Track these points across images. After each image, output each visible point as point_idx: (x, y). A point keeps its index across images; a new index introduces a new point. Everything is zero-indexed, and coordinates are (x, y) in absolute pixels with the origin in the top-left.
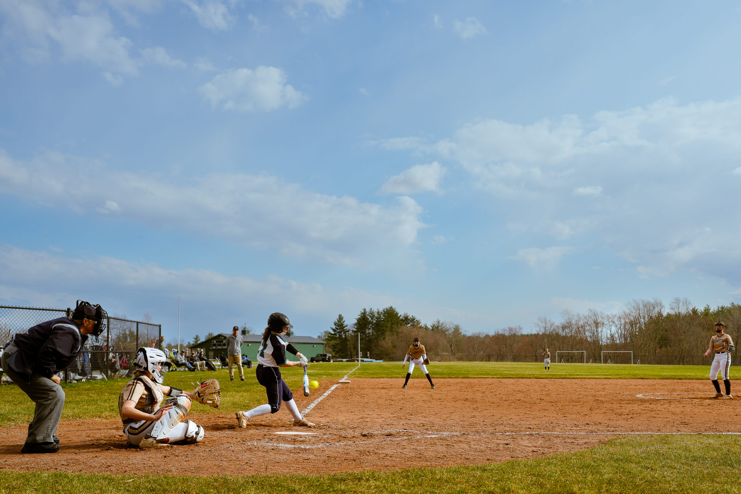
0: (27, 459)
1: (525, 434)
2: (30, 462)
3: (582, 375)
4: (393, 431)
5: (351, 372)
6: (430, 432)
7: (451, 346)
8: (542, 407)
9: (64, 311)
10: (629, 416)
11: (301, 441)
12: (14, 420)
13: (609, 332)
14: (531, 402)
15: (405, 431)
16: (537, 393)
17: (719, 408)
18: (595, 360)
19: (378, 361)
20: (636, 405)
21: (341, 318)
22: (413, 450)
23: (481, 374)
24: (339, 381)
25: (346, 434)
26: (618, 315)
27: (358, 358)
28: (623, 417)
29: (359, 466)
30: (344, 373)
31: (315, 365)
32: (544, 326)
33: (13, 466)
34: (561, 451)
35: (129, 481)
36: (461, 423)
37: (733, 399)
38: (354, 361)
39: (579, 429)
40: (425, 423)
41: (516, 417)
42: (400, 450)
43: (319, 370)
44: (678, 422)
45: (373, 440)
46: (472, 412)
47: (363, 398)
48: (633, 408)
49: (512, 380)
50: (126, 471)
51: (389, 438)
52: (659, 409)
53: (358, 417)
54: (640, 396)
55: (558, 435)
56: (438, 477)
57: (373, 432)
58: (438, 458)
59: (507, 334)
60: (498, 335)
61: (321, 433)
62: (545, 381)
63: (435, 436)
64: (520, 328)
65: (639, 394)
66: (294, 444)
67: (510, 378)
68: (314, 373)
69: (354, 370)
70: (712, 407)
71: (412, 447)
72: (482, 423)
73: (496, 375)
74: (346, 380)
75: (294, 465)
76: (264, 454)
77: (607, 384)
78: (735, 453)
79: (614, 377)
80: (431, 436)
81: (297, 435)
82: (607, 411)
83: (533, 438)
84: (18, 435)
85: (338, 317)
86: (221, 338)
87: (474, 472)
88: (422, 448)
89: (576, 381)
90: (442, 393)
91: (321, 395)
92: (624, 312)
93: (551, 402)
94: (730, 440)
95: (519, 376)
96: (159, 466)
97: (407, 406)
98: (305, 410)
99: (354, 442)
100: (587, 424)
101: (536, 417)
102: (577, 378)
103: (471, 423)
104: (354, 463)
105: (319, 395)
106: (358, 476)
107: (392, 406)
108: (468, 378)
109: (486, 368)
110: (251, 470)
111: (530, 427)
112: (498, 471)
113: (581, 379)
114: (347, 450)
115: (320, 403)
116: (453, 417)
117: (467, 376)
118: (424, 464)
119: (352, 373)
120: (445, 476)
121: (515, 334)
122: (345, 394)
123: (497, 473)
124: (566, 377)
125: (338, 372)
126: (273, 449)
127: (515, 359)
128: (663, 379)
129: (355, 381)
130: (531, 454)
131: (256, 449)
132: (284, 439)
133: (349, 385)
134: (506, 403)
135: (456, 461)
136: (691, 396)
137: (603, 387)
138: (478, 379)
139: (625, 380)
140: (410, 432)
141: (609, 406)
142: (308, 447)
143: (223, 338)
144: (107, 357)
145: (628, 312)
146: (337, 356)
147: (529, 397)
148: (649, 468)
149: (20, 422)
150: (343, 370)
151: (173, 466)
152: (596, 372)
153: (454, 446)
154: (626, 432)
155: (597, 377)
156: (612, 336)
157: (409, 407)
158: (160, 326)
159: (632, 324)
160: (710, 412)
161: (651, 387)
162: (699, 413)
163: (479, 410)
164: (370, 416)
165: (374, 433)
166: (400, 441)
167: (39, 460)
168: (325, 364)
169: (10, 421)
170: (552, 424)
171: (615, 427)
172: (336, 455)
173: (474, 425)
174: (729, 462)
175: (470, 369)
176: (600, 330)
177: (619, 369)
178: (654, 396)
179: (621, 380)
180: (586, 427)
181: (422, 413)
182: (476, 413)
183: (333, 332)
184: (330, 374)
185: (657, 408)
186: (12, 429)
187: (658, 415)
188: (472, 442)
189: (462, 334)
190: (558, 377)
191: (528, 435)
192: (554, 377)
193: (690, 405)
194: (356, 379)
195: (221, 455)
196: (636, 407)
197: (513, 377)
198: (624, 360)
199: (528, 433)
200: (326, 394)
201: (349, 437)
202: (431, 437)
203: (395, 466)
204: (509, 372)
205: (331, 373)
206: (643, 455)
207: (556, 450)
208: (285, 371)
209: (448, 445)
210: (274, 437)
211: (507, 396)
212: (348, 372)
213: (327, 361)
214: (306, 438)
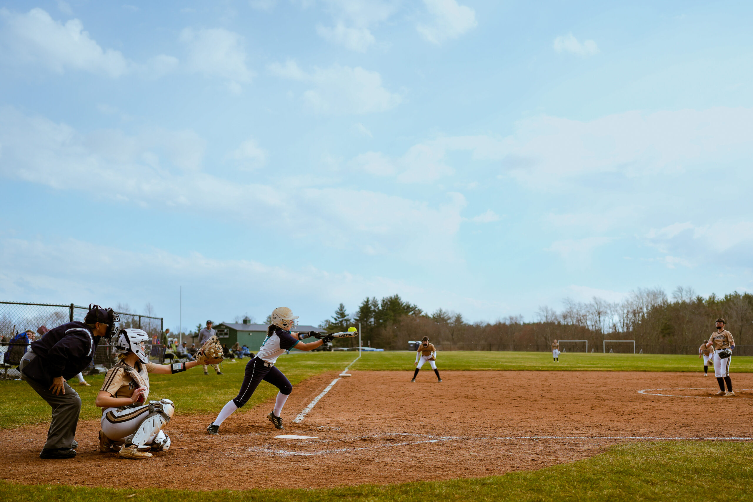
0: (31, 468)
1: (525, 439)
2: (34, 471)
3: (584, 367)
4: (393, 434)
5: (351, 364)
6: (430, 437)
7: (452, 335)
8: (543, 406)
9: (68, 306)
10: (631, 417)
11: (301, 447)
12: (18, 422)
13: (611, 321)
14: (531, 400)
15: (405, 434)
16: (538, 389)
17: (722, 407)
18: (597, 349)
19: (378, 350)
20: (638, 404)
21: (342, 307)
22: (413, 458)
23: (483, 366)
24: (340, 375)
25: (346, 438)
26: (621, 304)
27: (359, 346)
28: (625, 417)
29: (358, 477)
30: (344, 365)
31: (316, 355)
32: (545, 315)
33: (18, 476)
34: (561, 459)
35: (131, 496)
36: (461, 425)
37: (736, 397)
38: (354, 350)
39: (579, 432)
40: (426, 424)
41: (517, 418)
42: (400, 458)
43: (320, 361)
44: (680, 424)
45: (373, 446)
46: (473, 411)
47: (363, 394)
48: (634, 407)
49: (513, 372)
50: (128, 483)
51: (389, 444)
52: (661, 408)
53: (358, 417)
54: (641, 392)
55: (559, 439)
56: (437, 492)
57: (373, 435)
58: (438, 468)
59: (508, 323)
60: (500, 323)
61: (321, 437)
62: (547, 373)
63: (435, 441)
64: (521, 317)
65: (641, 390)
66: (294, 451)
67: (511, 370)
68: (314, 364)
69: (355, 361)
70: (715, 406)
71: (412, 454)
72: (482, 425)
73: (497, 367)
74: (347, 373)
75: (294, 476)
76: (264, 463)
77: (609, 378)
78: (737, 464)
79: (616, 369)
80: (431, 441)
81: (298, 439)
82: (609, 410)
83: (533, 443)
84: (22, 439)
85: (339, 306)
86: (222, 327)
87: (473, 487)
88: (422, 455)
89: (577, 374)
90: (442, 388)
91: (321, 391)
92: (627, 301)
93: (551, 399)
94: (732, 448)
95: (521, 368)
96: (160, 477)
97: (408, 404)
98: (306, 409)
99: (354, 448)
100: (588, 426)
101: (537, 417)
102: (579, 371)
103: (471, 424)
104: (354, 473)
105: (320, 391)
106: (358, 490)
107: (392, 404)
108: (469, 370)
109: (487, 359)
110: (251, 482)
111: (531, 430)
112: (497, 486)
113: (583, 372)
114: (347, 457)
115: (321, 401)
116: (453, 418)
117: (468, 368)
118: (424, 475)
119: (353, 364)
120: (445, 490)
121: (516, 323)
122: (345, 390)
123: (497, 488)
124: (567, 369)
125: (339, 363)
126: (273, 457)
127: (517, 348)
128: (666, 371)
129: (355, 374)
130: (531, 463)
131: (257, 457)
132: (284, 444)
133: (350, 380)
134: (507, 400)
135: (456, 471)
136: (694, 392)
137: (605, 381)
138: (479, 372)
139: (627, 373)
140: (410, 436)
141: (611, 404)
142: (308, 455)
143: (224, 327)
144: (110, 351)
145: (631, 300)
146: (338, 344)
147: (530, 393)
148: (649, 482)
149: (24, 424)
150: (344, 361)
151: (174, 477)
152: (598, 364)
153: (454, 453)
154: (627, 436)
155: (598, 369)
156: (614, 326)
157: (410, 405)
158: (162, 319)
159: (634, 313)
160: (713, 412)
161: (654, 381)
162: (702, 413)
163: (480, 409)
164: (370, 416)
165: (374, 437)
166: (399, 447)
167: (42, 469)
168: (326, 354)
169: (15, 423)
170: (552, 427)
171: (616, 431)
172: (335, 464)
173: (474, 428)
174: (731, 475)
175: (471, 359)
176: (602, 319)
177: (621, 360)
178: (656, 392)
179: (623, 373)
180: (586, 431)
181: (422, 412)
182: (477, 414)
183: (334, 321)
184: (331, 367)
185: (659, 406)
186: (16, 431)
187: (660, 415)
188: (472, 449)
189: (464, 323)
190: (559, 369)
191: (529, 439)
192: (555, 369)
193: (693, 403)
194: (357, 371)
195: (222, 464)
196: (638, 406)
197: (515, 369)
198: (627, 349)
199: (528, 437)
200: (327, 390)
201: (349, 441)
202: (431, 443)
203: (394, 477)
204: (510, 364)
205: (332, 365)
206: (643, 467)
207: (556, 458)
208: (286, 363)
209: (448, 452)
210: (274, 442)
211: (508, 392)
212: (349, 364)
213: (328, 350)
214: (307, 443)
